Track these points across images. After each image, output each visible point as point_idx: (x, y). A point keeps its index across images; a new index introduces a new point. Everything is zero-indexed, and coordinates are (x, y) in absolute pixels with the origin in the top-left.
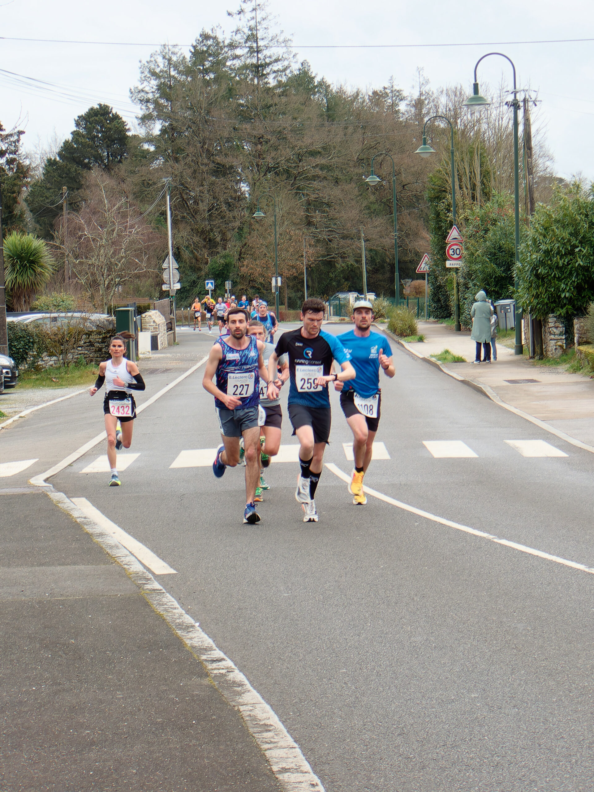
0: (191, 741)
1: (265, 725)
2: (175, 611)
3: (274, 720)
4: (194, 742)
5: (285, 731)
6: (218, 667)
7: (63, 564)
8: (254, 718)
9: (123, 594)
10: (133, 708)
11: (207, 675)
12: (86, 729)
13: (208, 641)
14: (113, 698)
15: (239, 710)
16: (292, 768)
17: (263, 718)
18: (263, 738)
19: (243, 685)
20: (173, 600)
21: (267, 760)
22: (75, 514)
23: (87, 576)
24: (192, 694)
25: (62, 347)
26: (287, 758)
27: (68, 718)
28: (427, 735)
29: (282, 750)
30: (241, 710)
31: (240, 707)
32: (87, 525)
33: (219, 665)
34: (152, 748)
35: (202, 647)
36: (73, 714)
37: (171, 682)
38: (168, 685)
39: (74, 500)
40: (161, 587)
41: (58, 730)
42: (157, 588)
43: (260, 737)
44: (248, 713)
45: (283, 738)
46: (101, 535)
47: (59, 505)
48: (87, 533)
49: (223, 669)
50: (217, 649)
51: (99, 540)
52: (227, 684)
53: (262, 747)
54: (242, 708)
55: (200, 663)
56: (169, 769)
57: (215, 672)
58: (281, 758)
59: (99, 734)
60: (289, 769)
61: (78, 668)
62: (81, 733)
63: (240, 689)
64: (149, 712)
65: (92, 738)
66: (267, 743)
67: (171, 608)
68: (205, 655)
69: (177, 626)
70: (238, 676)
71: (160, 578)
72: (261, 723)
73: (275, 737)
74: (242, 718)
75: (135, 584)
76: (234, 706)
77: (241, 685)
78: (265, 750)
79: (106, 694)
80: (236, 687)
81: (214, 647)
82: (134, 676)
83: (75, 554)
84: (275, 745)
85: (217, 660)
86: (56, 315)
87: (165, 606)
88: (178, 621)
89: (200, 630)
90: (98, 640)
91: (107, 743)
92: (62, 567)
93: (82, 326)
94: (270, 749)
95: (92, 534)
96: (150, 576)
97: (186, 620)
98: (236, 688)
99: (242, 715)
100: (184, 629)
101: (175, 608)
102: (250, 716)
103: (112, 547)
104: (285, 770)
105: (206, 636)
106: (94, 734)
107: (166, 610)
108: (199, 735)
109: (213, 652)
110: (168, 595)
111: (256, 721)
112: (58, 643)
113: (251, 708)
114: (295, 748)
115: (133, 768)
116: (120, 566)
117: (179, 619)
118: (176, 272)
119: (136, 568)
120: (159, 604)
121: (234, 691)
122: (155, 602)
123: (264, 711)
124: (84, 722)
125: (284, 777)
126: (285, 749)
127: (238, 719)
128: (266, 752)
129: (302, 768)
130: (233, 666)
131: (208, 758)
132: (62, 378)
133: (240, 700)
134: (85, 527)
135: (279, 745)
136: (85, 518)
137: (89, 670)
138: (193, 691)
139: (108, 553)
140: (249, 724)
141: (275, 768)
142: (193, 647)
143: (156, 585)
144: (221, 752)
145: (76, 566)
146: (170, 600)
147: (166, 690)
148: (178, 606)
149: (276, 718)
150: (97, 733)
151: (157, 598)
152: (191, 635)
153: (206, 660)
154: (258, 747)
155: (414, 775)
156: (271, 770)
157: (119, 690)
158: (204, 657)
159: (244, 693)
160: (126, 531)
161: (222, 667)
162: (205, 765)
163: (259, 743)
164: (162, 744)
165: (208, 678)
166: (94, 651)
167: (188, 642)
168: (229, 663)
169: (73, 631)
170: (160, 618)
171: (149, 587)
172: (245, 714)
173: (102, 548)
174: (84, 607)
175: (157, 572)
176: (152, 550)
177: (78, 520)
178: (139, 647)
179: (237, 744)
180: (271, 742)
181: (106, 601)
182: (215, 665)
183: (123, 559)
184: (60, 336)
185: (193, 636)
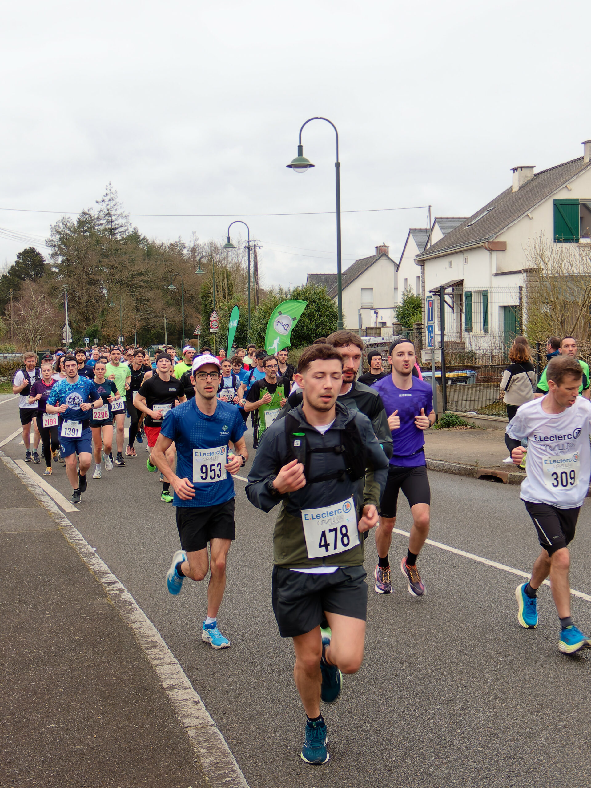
0: (101, 658)
1: (151, 641)
2: (81, 542)
3: (157, 637)
4: (103, 658)
5: (166, 646)
6: (112, 588)
7: (10, 507)
8: (144, 636)
9: (47, 529)
10: (58, 626)
11: (106, 595)
12: (25, 648)
13: (105, 567)
14: (43, 617)
15: (131, 627)
16: (178, 685)
17: (150, 635)
18: (152, 654)
19: (132, 604)
20: (79, 533)
21: (158, 677)
22: (17, 471)
23: (25, 516)
24: (98, 613)
25: (10, 372)
26: (172, 674)
27: (12, 636)
28: (260, 641)
29: (167, 666)
30: (133, 628)
31: (132, 624)
32: (24, 479)
33: (113, 587)
34: (73, 666)
35: (101, 572)
36: (16, 633)
37: (83, 602)
38: (80, 604)
39: (16, 461)
40: (71, 524)
41: (4, 649)
42: (69, 524)
43: (150, 653)
44: (139, 630)
45: (166, 654)
46: (33, 486)
47: (7, 465)
48: (24, 485)
49: (117, 590)
50: (111, 573)
51: (31, 489)
52: (120, 603)
53: (153, 663)
54: (134, 626)
55: (101, 585)
56: (87, 687)
57: (112, 592)
58: (168, 674)
59: (34, 652)
60: (175, 685)
61: (19, 590)
62: (22, 651)
63: (129, 607)
64: (69, 630)
65: (30, 657)
66: (156, 659)
67: (79, 540)
68: (103, 578)
69: (83, 554)
70: (127, 596)
71: (69, 515)
72: (149, 640)
73: (161, 653)
74: (135, 634)
75: (55, 522)
76: (128, 623)
77: (130, 604)
78: (156, 666)
79: (39, 614)
80: (127, 605)
81: (109, 572)
82: (58, 597)
83: (17, 499)
84: (162, 661)
85: (112, 583)
86: (6, 355)
87: (75, 538)
88: (83, 550)
89: (99, 557)
90: (32, 566)
91: (41, 662)
92: (9, 509)
93: (20, 361)
94: (159, 665)
95: (27, 486)
96: (64, 515)
97: (88, 550)
98: (127, 607)
99: (134, 632)
100: (88, 557)
101: (81, 540)
102: (140, 633)
103: (39, 495)
104: (172, 687)
105: (103, 562)
106: (31, 652)
107: (75, 541)
108: (106, 652)
109: (108, 575)
110: (76, 530)
111: (145, 637)
112: (6, 569)
113: (140, 626)
114: (176, 664)
115: (61, 688)
116: (45, 508)
117: (84, 548)
118: (70, 333)
119: (55, 509)
120: (70, 537)
121: (126, 610)
122: (68, 536)
123: (150, 629)
124: (24, 641)
125: (174, 694)
126: (169, 666)
127: (132, 636)
128: (157, 669)
129: (184, 685)
130: (124, 588)
131: (115, 675)
132: (10, 388)
133: (131, 618)
134: (23, 480)
135: (164, 661)
136: (23, 474)
137: (27, 592)
138: (98, 610)
139: (37, 499)
140: (141, 640)
141: (165, 685)
142: (95, 572)
143: (68, 523)
144: (124, 669)
145: (17, 508)
146: (77, 533)
147: (80, 609)
148: (83, 538)
149: (159, 635)
150: (33, 651)
151: (69, 533)
152: (93, 562)
153: (105, 583)
154: (149, 663)
155: (260, 680)
156: (162, 686)
157: (46, 610)
158: (103, 580)
159: (133, 611)
160: (47, 482)
161: (116, 589)
162: (113, 682)
163: (150, 659)
164: (80, 662)
165: (107, 598)
166: (30, 575)
167: (92, 567)
168: (120, 585)
169: (16, 558)
170: (71, 548)
171: (63, 523)
172: (137, 631)
173: (33, 495)
174: (22, 540)
175: (67, 510)
176: (63, 495)
177: (19, 476)
178: (59, 572)
179: (134, 660)
180: (158, 659)
181: (36, 534)
182: (111, 587)
183: (46, 503)
184: (8, 366)
185: (95, 562)
